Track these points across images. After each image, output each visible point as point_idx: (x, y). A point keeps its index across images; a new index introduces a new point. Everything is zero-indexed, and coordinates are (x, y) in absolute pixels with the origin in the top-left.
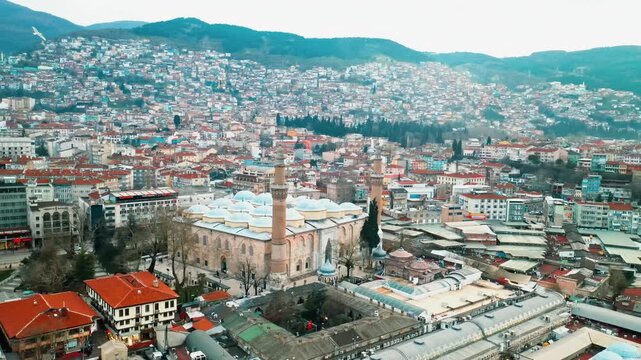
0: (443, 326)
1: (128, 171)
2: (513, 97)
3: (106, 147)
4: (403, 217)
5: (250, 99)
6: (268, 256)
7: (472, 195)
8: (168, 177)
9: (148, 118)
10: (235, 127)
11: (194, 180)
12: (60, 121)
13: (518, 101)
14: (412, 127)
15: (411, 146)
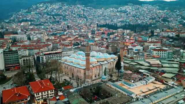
0: (139, 99)
1: (50, 45)
2: (173, 14)
3: (45, 37)
4: (132, 58)
5: (90, 19)
6: (85, 74)
7: (155, 50)
8: (61, 46)
9: (60, 26)
10: (84, 28)
11: (68, 47)
12: (36, 28)
13: (174, 15)
14: (139, 26)
15: (138, 32)
